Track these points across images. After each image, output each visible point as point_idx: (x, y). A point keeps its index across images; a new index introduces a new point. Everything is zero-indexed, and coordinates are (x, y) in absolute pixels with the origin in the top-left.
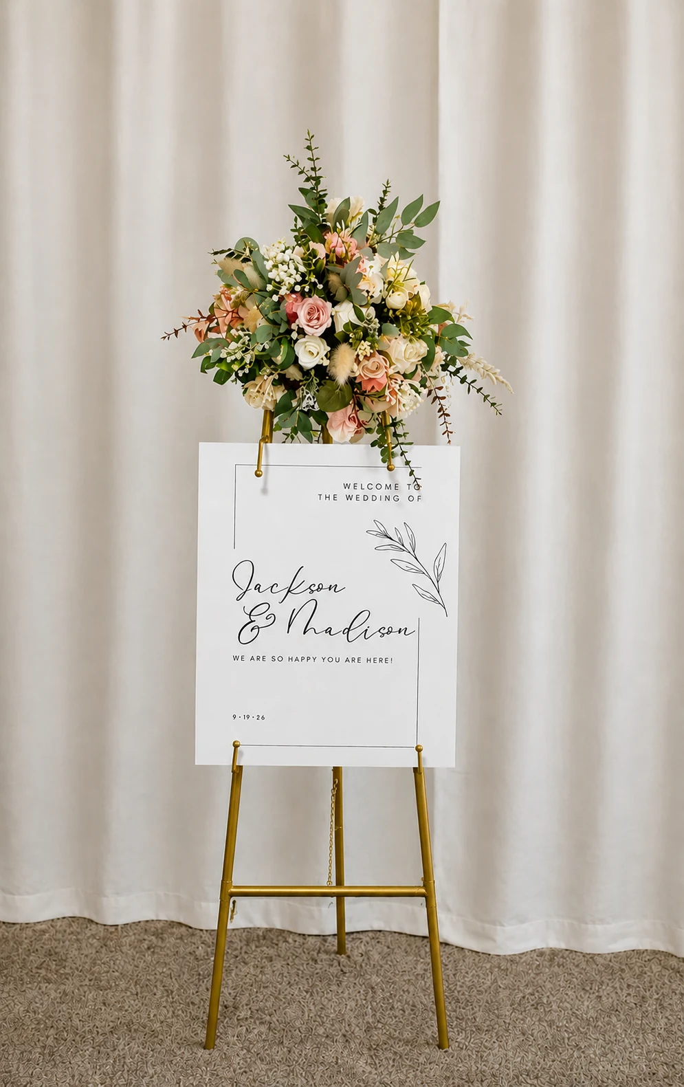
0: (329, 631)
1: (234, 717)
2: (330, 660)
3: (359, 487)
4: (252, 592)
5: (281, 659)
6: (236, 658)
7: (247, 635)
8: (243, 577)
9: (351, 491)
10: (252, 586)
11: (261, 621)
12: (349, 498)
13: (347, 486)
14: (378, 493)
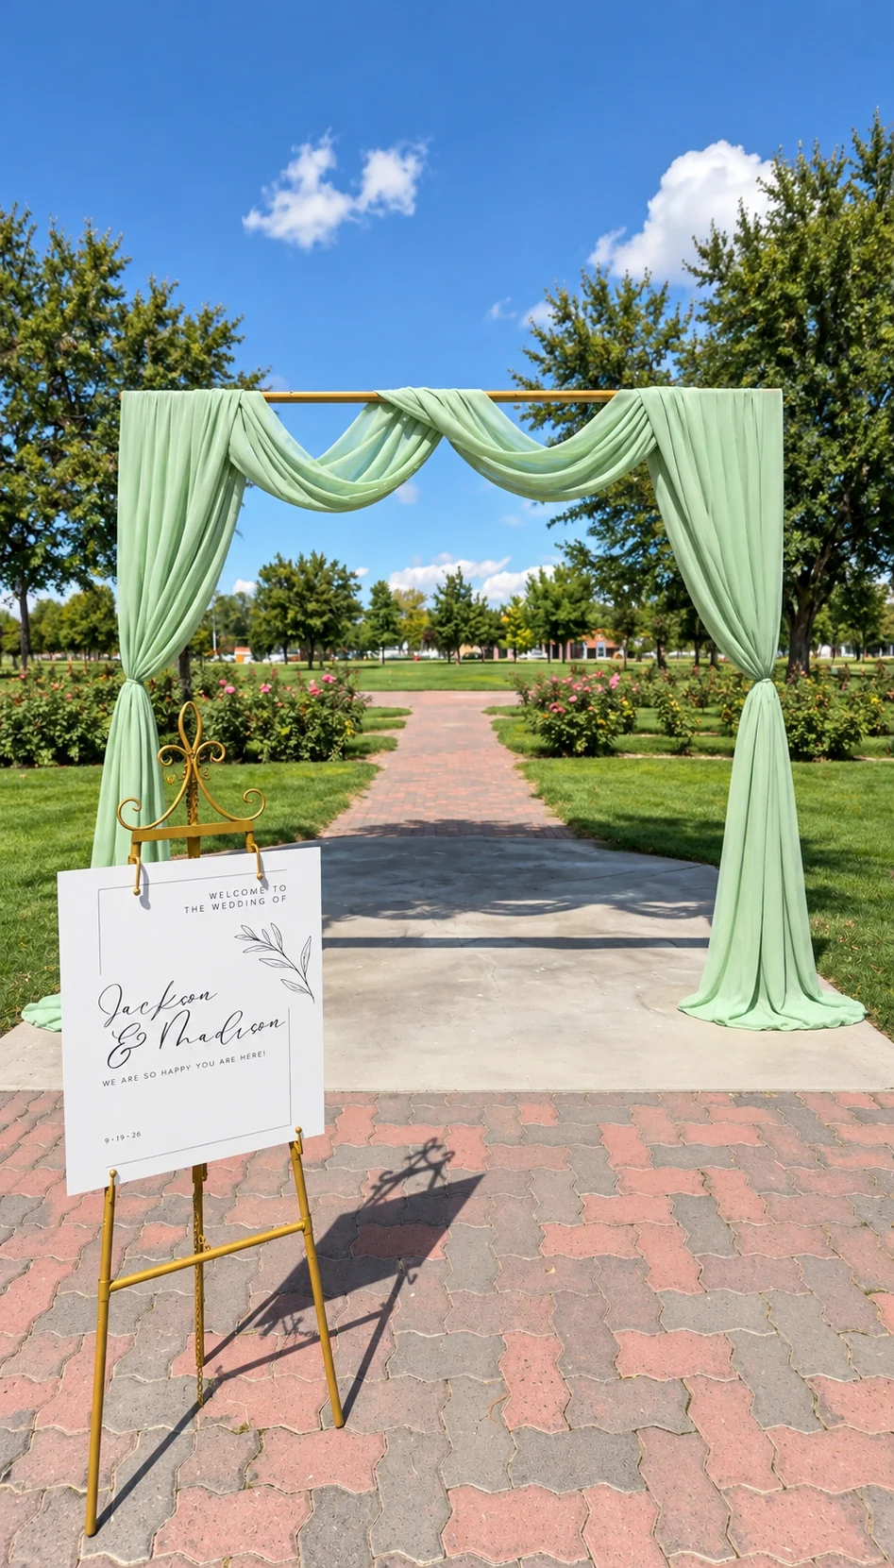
0: (203, 1037)
1: (107, 1141)
2: (205, 1064)
3: (225, 895)
4: (121, 1016)
5: (153, 1075)
6: (106, 1083)
7: (118, 1058)
8: (110, 1003)
9: (218, 901)
10: (120, 1010)
11: (130, 1042)
12: (215, 907)
13: (213, 896)
14: (244, 899)
